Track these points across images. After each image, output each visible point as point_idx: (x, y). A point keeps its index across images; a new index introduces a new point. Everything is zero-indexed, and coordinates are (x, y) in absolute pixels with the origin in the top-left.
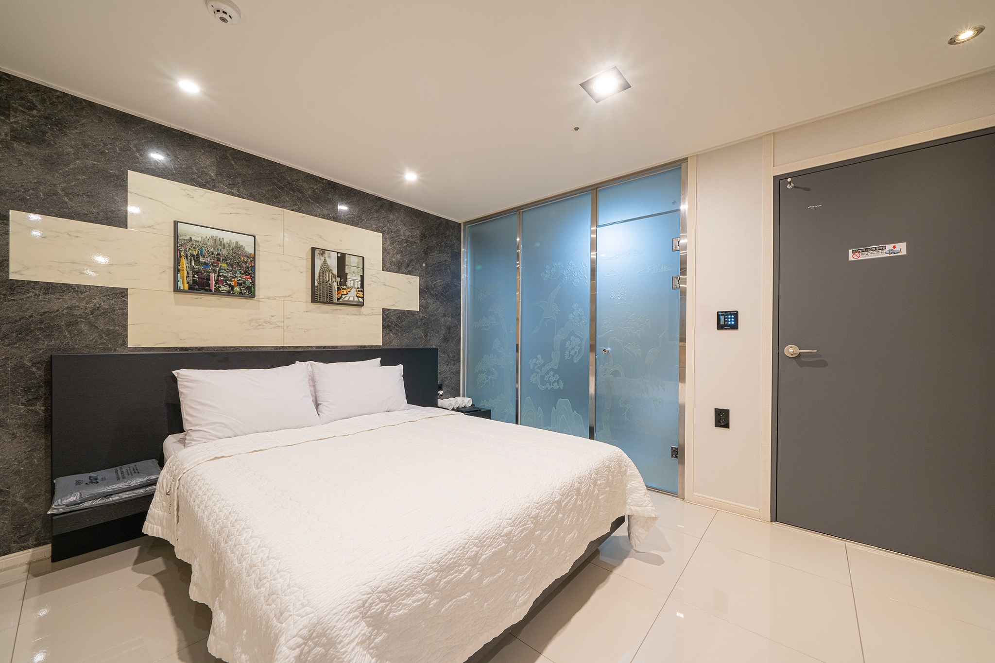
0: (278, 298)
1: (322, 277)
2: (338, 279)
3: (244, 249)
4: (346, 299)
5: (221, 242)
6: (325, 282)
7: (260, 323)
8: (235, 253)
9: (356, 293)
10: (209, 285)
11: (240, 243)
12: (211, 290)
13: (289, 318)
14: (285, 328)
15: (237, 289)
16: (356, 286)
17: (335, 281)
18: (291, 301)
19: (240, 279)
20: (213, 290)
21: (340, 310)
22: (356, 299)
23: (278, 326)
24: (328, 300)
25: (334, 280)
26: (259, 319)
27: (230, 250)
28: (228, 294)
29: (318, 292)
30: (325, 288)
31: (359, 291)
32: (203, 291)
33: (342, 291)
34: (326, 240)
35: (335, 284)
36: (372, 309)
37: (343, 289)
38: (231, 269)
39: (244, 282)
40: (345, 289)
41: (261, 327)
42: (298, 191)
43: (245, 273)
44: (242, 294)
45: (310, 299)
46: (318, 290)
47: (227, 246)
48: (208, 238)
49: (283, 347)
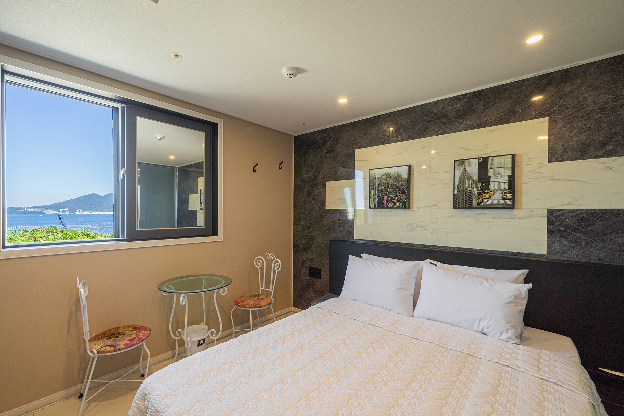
0: (426, 208)
1: (461, 186)
2: (479, 184)
3: (402, 176)
4: (489, 202)
5: (389, 175)
6: (465, 189)
7: (414, 227)
8: (397, 180)
9: (501, 195)
10: (383, 203)
11: (400, 173)
12: (384, 207)
13: (434, 223)
14: (431, 231)
15: (397, 204)
16: (502, 188)
17: (476, 187)
18: (436, 209)
19: (399, 197)
20: (385, 206)
21: (484, 214)
22: (502, 202)
23: (426, 229)
24: (468, 206)
25: (474, 186)
26: (413, 224)
27: (394, 179)
28: (393, 208)
29: (458, 199)
30: (464, 195)
31: (505, 193)
32: (380, 208)
33: (484, 195)
34: (469, 150)
35: (475, 189)
36: (531, 211)
37: (485, 193)
38: (394, 191)
39: (402, 199)
40: (487, 193)
41: (414, 229)
42: (443, 117)
43: (402, 193)
44: (400, 207)
45: (452, 205)
46: (458, 197)
47: (392, 177)
48: (383, 174)
49: (430, 246)
